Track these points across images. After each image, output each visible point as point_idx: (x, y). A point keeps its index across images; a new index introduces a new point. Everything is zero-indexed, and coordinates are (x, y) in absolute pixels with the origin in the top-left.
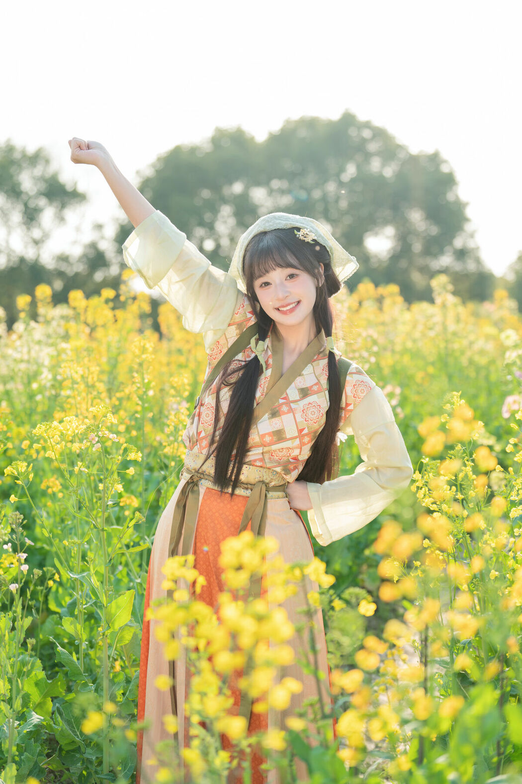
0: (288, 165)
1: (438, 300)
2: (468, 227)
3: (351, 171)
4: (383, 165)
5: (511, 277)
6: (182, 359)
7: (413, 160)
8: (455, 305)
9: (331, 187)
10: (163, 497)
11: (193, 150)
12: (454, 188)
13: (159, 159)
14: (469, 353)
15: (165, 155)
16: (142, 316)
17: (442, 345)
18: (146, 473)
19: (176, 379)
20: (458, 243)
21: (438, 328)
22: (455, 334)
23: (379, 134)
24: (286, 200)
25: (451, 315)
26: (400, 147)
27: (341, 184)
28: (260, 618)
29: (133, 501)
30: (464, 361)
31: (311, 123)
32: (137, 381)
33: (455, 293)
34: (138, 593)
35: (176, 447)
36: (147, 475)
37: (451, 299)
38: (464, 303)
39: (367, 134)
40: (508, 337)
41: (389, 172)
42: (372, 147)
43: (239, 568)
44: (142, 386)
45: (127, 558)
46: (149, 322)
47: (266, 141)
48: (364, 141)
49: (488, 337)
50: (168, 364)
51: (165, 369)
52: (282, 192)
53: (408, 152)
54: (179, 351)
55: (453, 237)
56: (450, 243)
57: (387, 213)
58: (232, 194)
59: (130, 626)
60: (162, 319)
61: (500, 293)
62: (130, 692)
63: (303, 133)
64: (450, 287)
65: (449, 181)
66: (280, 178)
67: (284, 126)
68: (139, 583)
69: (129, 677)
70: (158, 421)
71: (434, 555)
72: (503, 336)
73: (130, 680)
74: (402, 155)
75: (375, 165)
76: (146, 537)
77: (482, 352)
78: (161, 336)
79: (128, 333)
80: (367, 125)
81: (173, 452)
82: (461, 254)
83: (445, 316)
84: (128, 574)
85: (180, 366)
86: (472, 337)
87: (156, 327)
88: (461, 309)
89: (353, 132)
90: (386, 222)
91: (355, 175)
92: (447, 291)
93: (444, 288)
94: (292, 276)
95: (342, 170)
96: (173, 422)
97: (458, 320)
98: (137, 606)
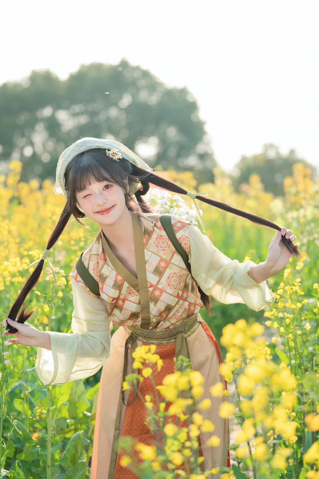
0: (83, 94)
2: (206, 138)
3: (126, 100)
4: (150, 94)
7: (170, 92)
9: (113, 112)
11: (16, 85)
12: (196, 111)
20: (200, 149)
23: (146, 74)
24: (83, 120)
26: (159, 84)
27: (120, 109)
31: (98, 67)
39: (136, 74)
41: (153, 100)
42: (142, 82)
47: (67, 79)
48: (135, 79)
52: (80, 114)
53: (164, 87)
55: (196, 145)
56: (194, 149)
63: (93, 74)
65: (193, 107)
74: (161, 89)
75: (143, 96)
80: (137, 68)
82: (203, 157)
89: (128, 74)
91: (130, 103)
94: (107, 187)
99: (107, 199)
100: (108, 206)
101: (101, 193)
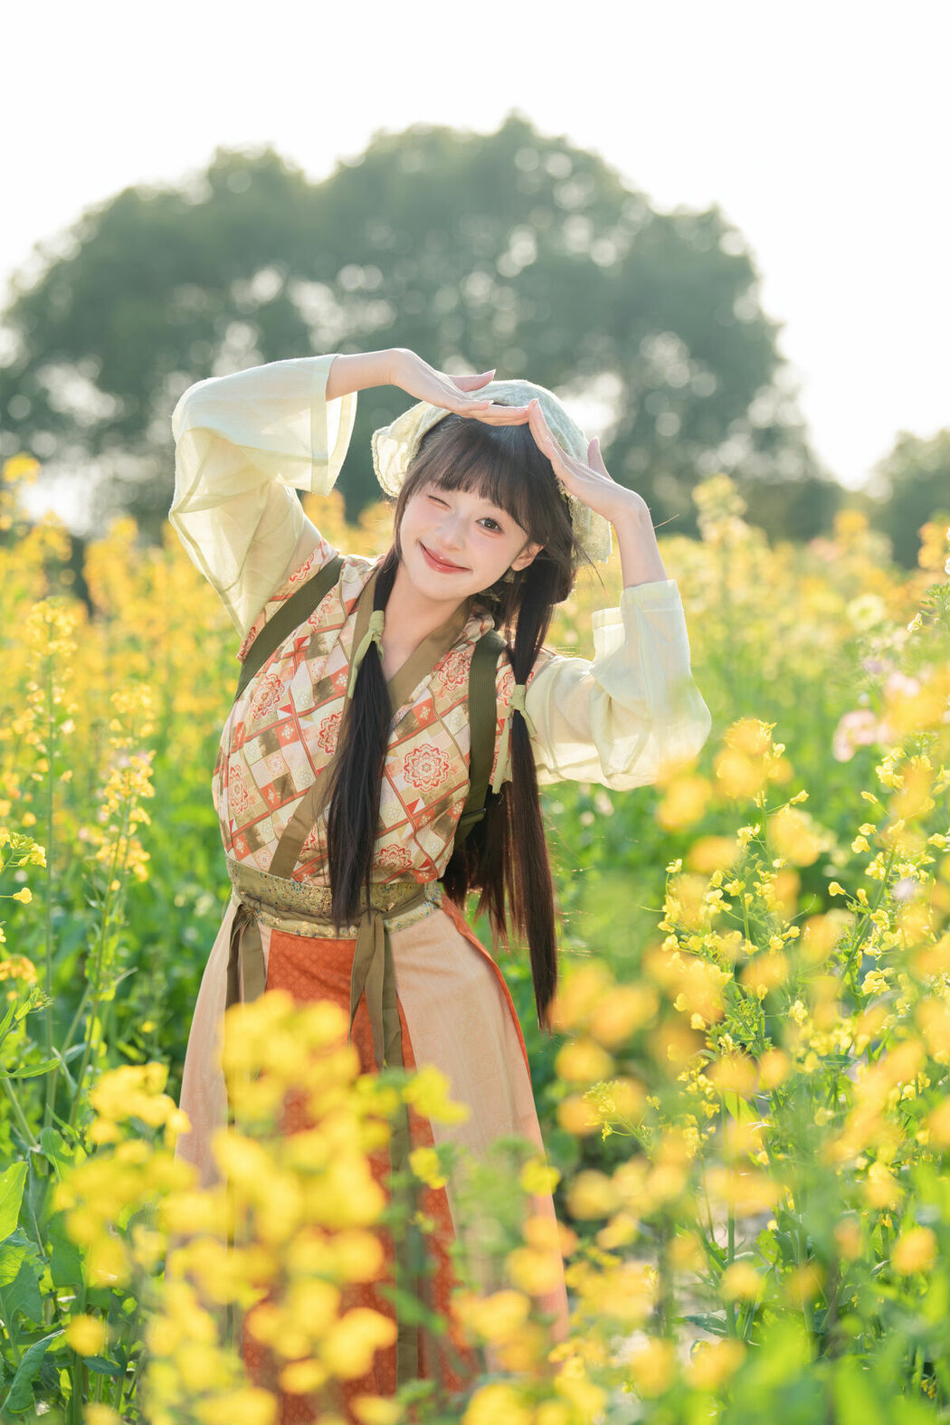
0: (379, 234)
1: (711, 532)
2: (783, 378)
3: (521, 250)
4: (597, 235)
5: (880, 491)
6: (140, 661)
7: (664, 225)
8: (750, 545)
9: (479, 287)
10: (95, 959)
11: (169, 200)
12: (751, 290)
13: (87, 218)
14: (777, 649)
15: (101, 210)
16: (50, 567)
17: (718, 632)
18: (57, 912)
19: (124, 698)
20: (762, 411)
21: (712, 595)
22: (749, 609)
23: (586, 166)
24: (376, 315)
25: (739, 564)
26: (630, 196)
27: (500, 280)
28: (308, 1177)
29: (25, 969)
30: (768, 667)
31: (432, 141)
32: (36, 699)
33: (748, 518)
34: (35, 1174)
35: (123, 849)
36: (57, 918)
37: (739, 531)
38: (771, 541)
39: (557, 166)
40: (864, 613)
41: (607, 253)
42: (572, 195)
43: (259, 1074)
44: (48, 713)
45: (13, 1103)
46: (66, 578)
47: (331, 180)
48: (552, 182)
49: (822, 618)
50: (108, 672)
51: (99, 684)
52: (365, 295)
53: (648, 209)
54: (133, 641)
55: (748, 399)
56: (743, 413)
57: (600, 343)
58: (255, 301)
59: (17, 1245)
60: (93, 571)
61: (850, 521)
62: (13, 1395)
63: (414, 163)
64: (738, 504)
65: (740, 273)
66: (362, 263)
67: (371, 148)
68: (38, 1154)
69: (11, 1365)
70: (83, 798)
71: (694, 1085)
72: (853, 609)
73: (13, 1371)
74: (635, 216)
75: (577, 236)
76: (55, 1050)
77: (808, 650)
78: (91, 609)
79: (18, 600)
80: (558, 146)
81: (116, 858)
82: (769, 439)
83: (726, 569)
84: (13, 1135)
85: (136, 676)
86: (786, 616)
87: (81, 591)
88: (761, 554)
89: (525, 161)
90: (601, 366)
91: (531, 261)
92: (731, 514)
93: (723, 504)
94: (491, 524)
95: (502, 247)
96: (117, 791)
97: (755, 578)
98: (32, 1204)
99: (464, 545)
100: (456, 559)
101: (465, 524)
